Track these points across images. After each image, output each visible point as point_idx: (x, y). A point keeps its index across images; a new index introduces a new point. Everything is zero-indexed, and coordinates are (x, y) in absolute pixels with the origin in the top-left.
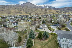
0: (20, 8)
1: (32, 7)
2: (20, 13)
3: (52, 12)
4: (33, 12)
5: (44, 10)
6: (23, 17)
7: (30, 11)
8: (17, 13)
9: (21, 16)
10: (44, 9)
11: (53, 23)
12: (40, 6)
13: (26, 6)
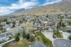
2: (55, 11)
8: (51, 12)
13: (65, 2)
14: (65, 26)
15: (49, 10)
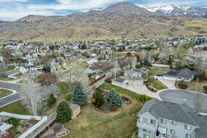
0: (99, 20)
1: (132, 16)
2: (97, 34)
3: (199, 28)
4: (134, 31)
5: (168, 23)
6: (101, 44)
7: (125, 27)
8: (88, 35)
9: (97, 42)
10: (168, 19)
11: (174, 67)
12: (157, 11)
13: (115, 12)
14: (151, 66)
15: (81, 28)
